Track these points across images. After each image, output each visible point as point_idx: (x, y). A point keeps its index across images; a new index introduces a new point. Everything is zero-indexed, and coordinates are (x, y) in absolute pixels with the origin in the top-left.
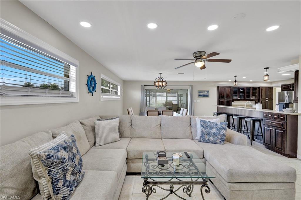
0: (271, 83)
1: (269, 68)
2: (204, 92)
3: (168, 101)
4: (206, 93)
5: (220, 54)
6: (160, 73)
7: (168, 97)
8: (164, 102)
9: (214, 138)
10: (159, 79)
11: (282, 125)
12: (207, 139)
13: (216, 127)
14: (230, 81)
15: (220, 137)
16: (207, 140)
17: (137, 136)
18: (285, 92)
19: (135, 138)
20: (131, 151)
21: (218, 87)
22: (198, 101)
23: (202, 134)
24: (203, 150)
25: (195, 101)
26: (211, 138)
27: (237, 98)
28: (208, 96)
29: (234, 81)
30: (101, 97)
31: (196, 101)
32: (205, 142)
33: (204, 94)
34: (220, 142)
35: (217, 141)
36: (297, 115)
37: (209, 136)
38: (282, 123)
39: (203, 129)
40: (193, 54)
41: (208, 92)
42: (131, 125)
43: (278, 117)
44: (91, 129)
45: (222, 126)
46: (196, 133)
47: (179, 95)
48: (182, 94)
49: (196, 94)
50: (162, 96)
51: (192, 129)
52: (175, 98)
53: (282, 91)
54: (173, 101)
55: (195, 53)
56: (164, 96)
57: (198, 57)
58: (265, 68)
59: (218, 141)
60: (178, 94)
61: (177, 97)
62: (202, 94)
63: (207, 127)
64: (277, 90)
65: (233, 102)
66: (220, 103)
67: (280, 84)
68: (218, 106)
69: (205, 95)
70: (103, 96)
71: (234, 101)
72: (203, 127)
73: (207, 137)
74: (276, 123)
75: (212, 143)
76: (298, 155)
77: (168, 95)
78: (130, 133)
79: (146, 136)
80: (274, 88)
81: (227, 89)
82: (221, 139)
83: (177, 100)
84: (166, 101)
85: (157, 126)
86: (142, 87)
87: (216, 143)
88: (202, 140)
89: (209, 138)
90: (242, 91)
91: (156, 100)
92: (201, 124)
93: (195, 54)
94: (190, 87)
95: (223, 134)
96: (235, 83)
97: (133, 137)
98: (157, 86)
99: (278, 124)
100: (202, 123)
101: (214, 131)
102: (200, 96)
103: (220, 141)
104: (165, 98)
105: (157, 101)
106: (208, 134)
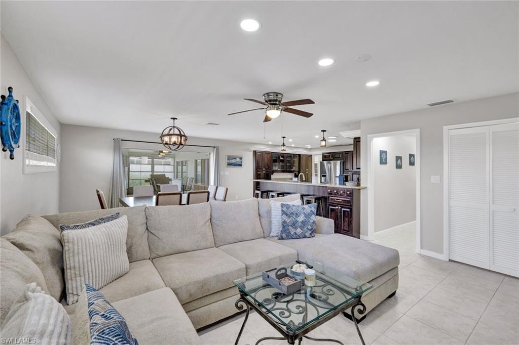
0: (310, 149)
1: (325, 131)
2: (236, 159)
3: (155, 174)
4: (238, 160)
5: (314, 103)
6: (174, 119)
7: (155, 166)
8: (148, 176)
9: (302, 230)
10: (171, 130)
11: (348, 202)
12: (292, 233)
13: (304, 213)
14: (270, 143)
15: (310, 227)
16: (293, 235)
17: (168, 250)
18: (325, 162)
19: (161, 257)
20: (181, 288)
21: (255, 152)
22: (227, 173)
23: (284, 227)
24: (296, 252)
25: (222, 173)
26: (299, 231)
27: (277, 169)
28: (240, 165)
29: (282, 144)
30: (27, 162)
31: (224, 174)
32: (290, 239)
33: (235, 163)
34: (310, 234)
35: (306, 234)
36: (360, 189)
37: (296, 228)
38: (348, 199)
39: (285, 217)
40: (264, 95)
41: (241, 158)
42: (147, 228)
43: (344, 192)
44: (49, 258)
45: (311, 211)
46: (271, 226)
47: (177, 162)
48: (184, 160)
49: (224, 162)
50: (136, 164)
51: (262, 220)
52: (169, 168)
53: (323, 160)
54: (165, 173)
55: (268, 94)
56: (142, 163)
57: (273, 101)
58: (322, 131)
59: (308, 234)
60: (177, 160)
61: (174, 165)
62: (233, 161)
63: (292, 213)
64: (317, 160)
65: (272, 174)
66: (257, 176)
67: (321, 152)
68: (255, 180)
69: (237, 163)
70: (31, 161)
71: (274, 174)
72: (287, 215)
73: (293, 230)
74: (342, 200)
75: (300, 238)
76: (361, 236)
77: (155, 163)
78: (147, 248)
79: (187, 248)
80: (313, 156)
81: (265, 156)
82: (310, 230)
83: (174, 172)
84: (151, 173)
85: (205, 223)
86: (115, 142)
87: (305, 237)
88: (284, 236)
89: (296, 231)
90: (282, 158)
91: (129, 171)
92: (282, 210)
93: (268, 96)
94: (215, 149)
95: (314, 222)
96: (283, 148)
97: (157, 255)
98: (166, 144)
99: (345, 200)
100: (285, 209)
101: (301, 218)
102: (229, 164)
103: (310, 232)
104: (149, 168)
105: (130, 173)
106: (294, 225)
